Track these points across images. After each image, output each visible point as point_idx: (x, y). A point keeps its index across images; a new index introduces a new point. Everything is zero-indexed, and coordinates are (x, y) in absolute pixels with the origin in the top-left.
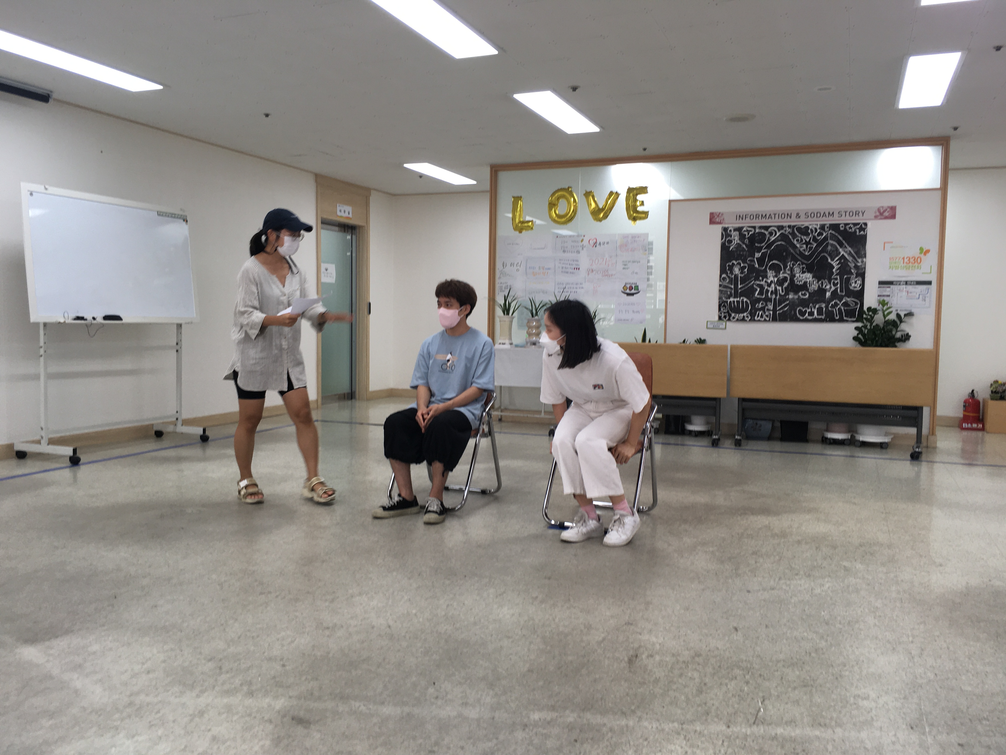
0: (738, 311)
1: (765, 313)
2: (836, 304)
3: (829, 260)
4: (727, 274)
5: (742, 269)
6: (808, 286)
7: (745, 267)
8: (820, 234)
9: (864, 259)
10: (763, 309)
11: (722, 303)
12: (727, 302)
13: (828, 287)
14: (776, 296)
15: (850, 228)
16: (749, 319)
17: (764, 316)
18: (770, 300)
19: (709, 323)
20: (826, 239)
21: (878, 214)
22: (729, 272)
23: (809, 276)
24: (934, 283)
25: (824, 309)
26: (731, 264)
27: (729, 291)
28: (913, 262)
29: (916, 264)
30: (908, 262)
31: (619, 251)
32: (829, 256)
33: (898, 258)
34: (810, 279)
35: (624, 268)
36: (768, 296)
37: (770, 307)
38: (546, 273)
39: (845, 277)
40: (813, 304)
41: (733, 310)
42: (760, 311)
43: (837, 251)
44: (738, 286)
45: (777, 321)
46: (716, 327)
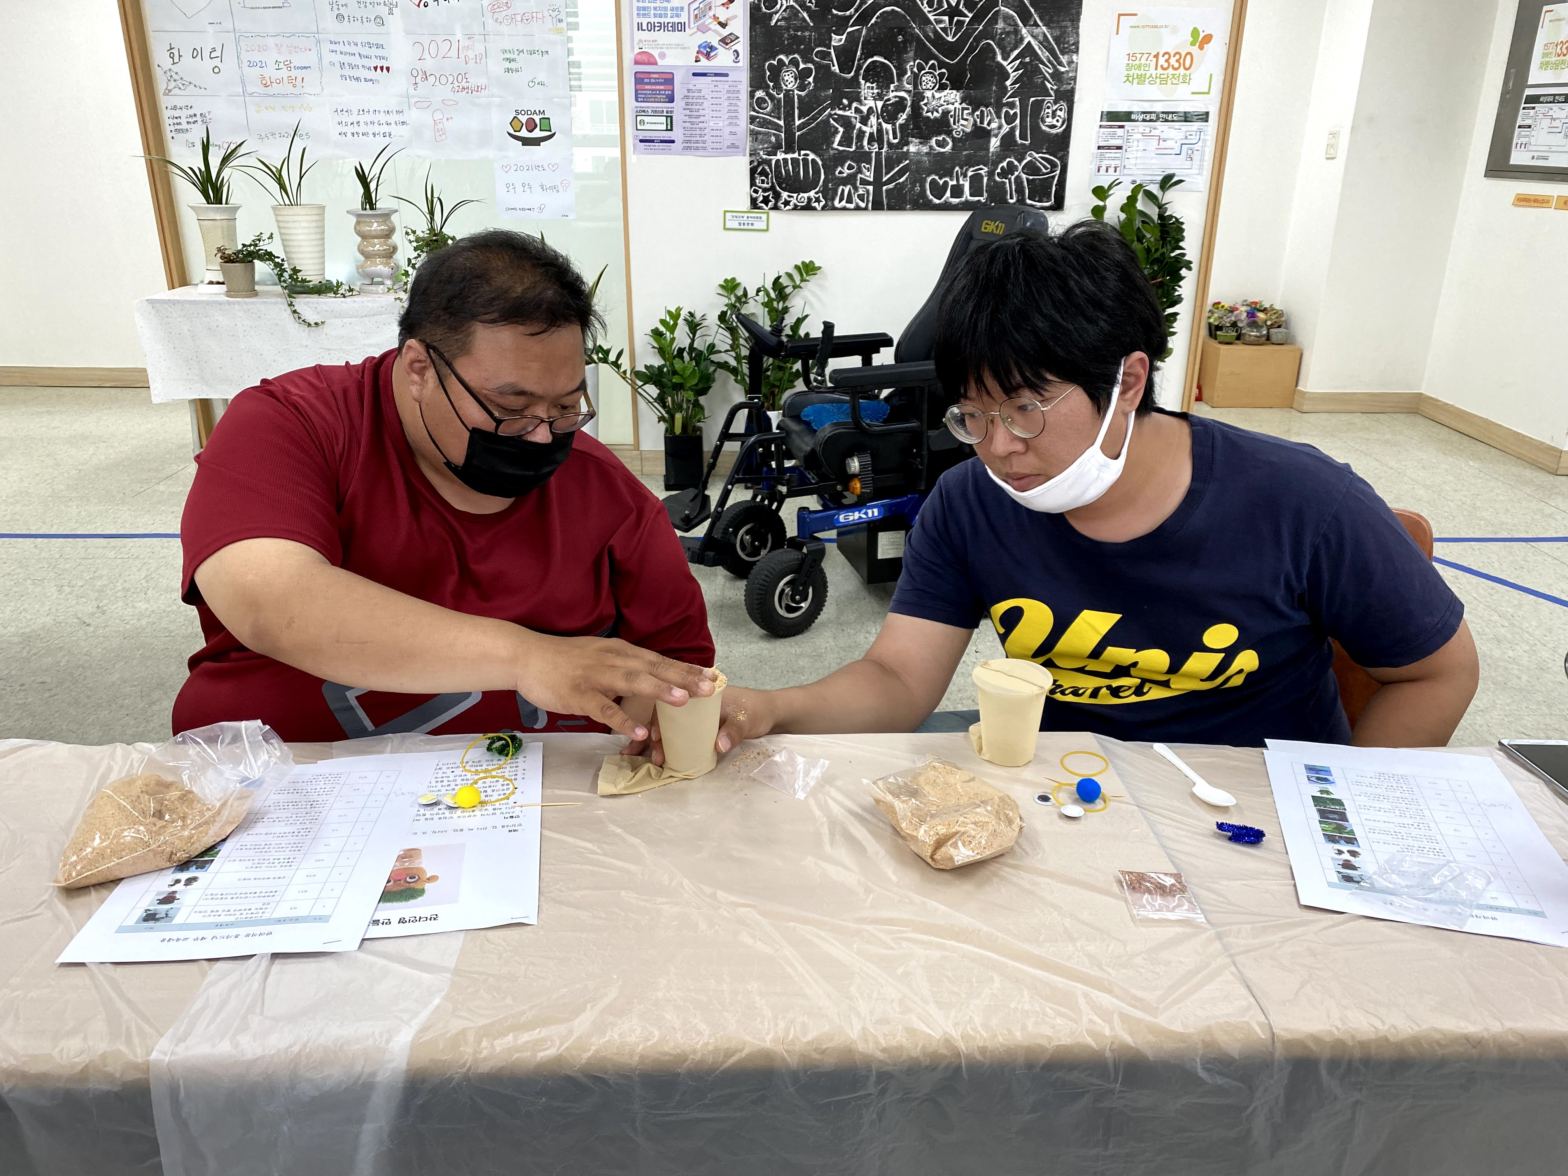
0: (796, 185)
1: (856, 189)
2: (1011, 168)
3: (999, 58)
4: (766, 88)
5: (803, 75)
6: (952, 120)
7: (807, 73)
9: (1074, 57)
10: (850, 180)
11: (759, 164)
12: (771, 160)
13: (994, 125)
14: (881, 148)
16: (822, 204)
17: (855, 198)
18: (865, 157)
19: (727, 214)
22: (771, 84)
23: (953, 96)
24: (1213, 118)
25: (985, 179)
26: (775, 63)
27: (774, 134)
28: (1176, 65)
29: (1182, 71)
30: (1166, 65)
31: (489, 21)
32: (999, 47)
33: (1146, 56)
34: (957, 105)
35: (508, 70)
36: (862, 147)
37: (868, 174)
38: (299, 79)
39: (1032, 99)
40: (961, 168)
41: (782, 183)
42: (845, 185)
43: (1016, 35)
44: (794, 120)
45: (883, 209)
46: (746, 227)
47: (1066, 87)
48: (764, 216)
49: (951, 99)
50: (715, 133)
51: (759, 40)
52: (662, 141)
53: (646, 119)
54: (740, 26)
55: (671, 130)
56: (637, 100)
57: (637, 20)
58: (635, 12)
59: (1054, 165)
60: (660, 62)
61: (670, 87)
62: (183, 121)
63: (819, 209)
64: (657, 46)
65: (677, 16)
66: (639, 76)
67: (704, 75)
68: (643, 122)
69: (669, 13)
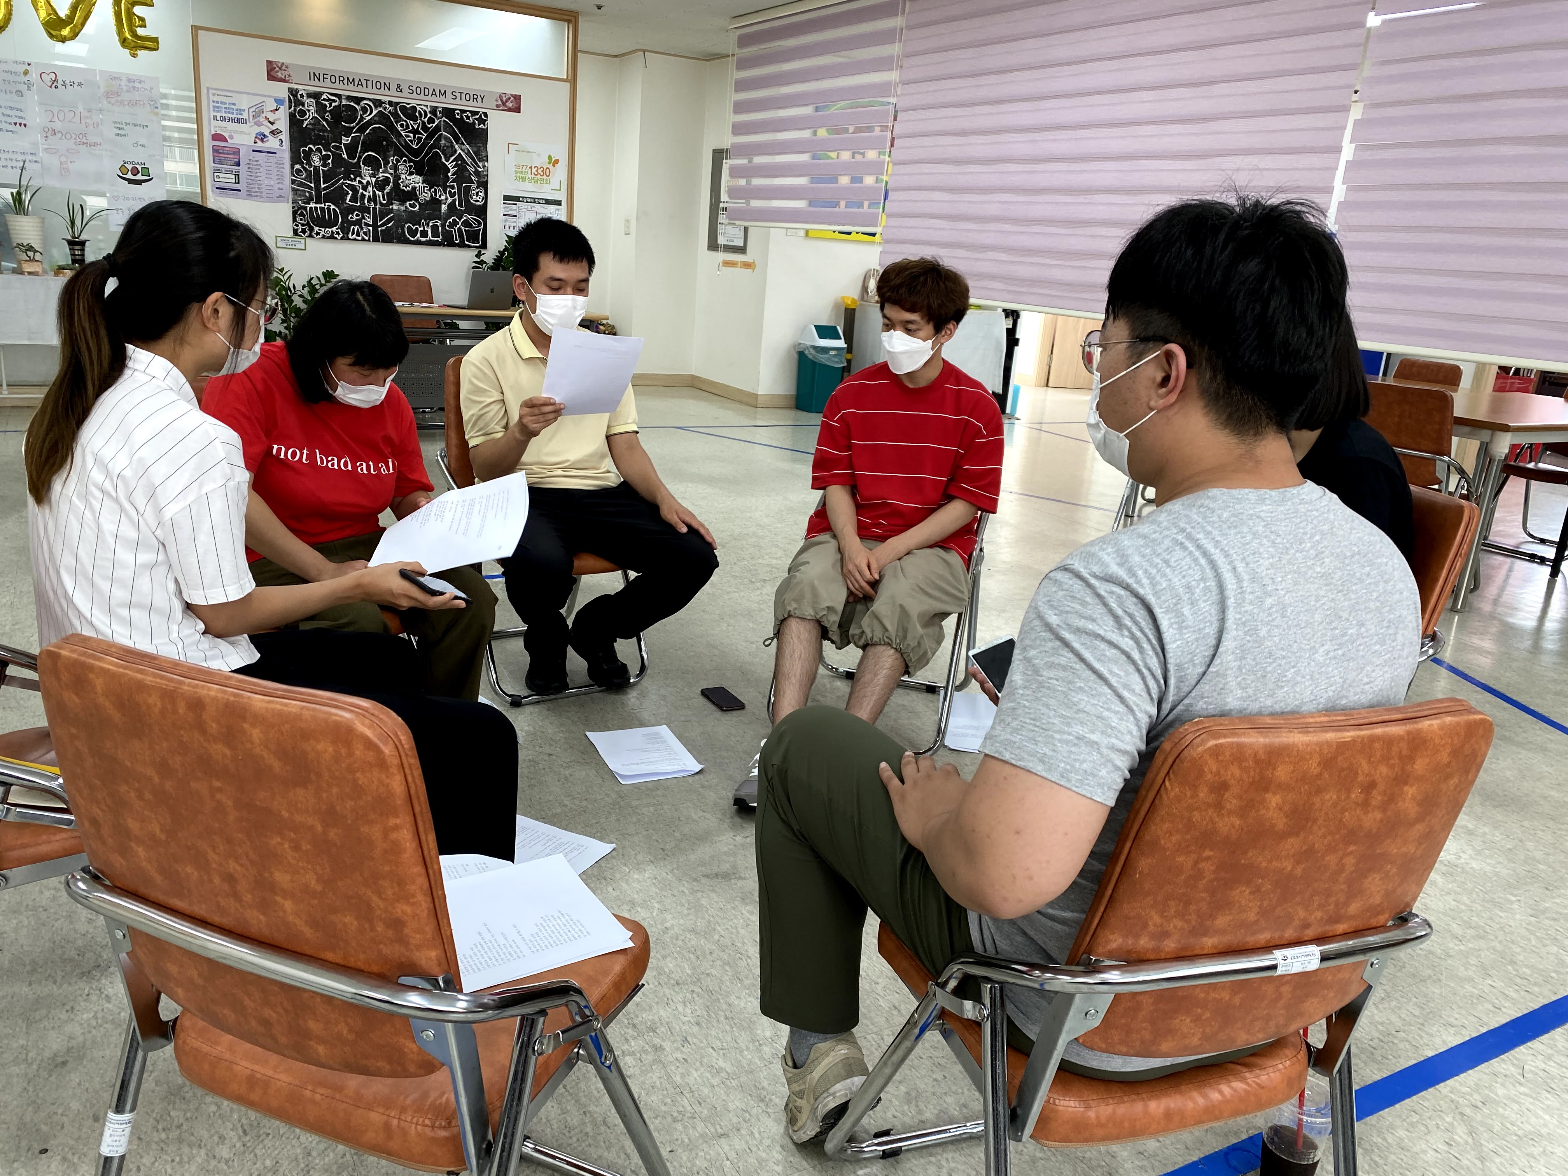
0: (323, 223)
1: (362, 229)
2: (455, 223)
3: (443, 160)
4: (301, 164)
5: (324, 158)
6: (418, 193)
7: (328, 157)
8: (431, 121)
9: (486, 164)
10: (358, 223)
11: (299, 209)
12: (306, 207)
13: (443, 198)
14: (376, 205)
15: (468, 117)
16: (341, 236)
17: (362, 234)
18: (367, 210)
19: (279, 239)
20: (437, 129)
21: (500, 103)
22: (305, 162)
23: (418, 179)
24: (564, 203)
25: (440, 228)
26: (307, 149)
27: (308, 192)
28: (542, 174)
29: (545, 177)
30: (536, 173)
31: (104, 102)
32: (443, 155)
33: (525, 167)
34: (420, 184)
35: (118, 135)
36: (364, 204)
37: (369, 220)
39: (464, 185)
40: (426, 221)
41: (315, 221)
42: (355, 226)
43: (452, 148)
44: (320, 185)
45: (379, 242)
46: (291, 246)
47: (482, 180)
48: (303, 241)
49: (416, 181)
50: (268, 188)
51: (296, 135)
52: (232, 190)
53: (221, 175)
54: (283, 123)
55: (238, 183)
56: (215, 163)
57: (212, 114)
58: (212, 108)
59: (479, 223)
60: (230, 141)
61: (237, 157)
63: (339, 238)
64: (227, 131)
65: (241, 114)
66: (215, 148)
67: (260, 151)
68: (218, 177)
69: (235, 112)
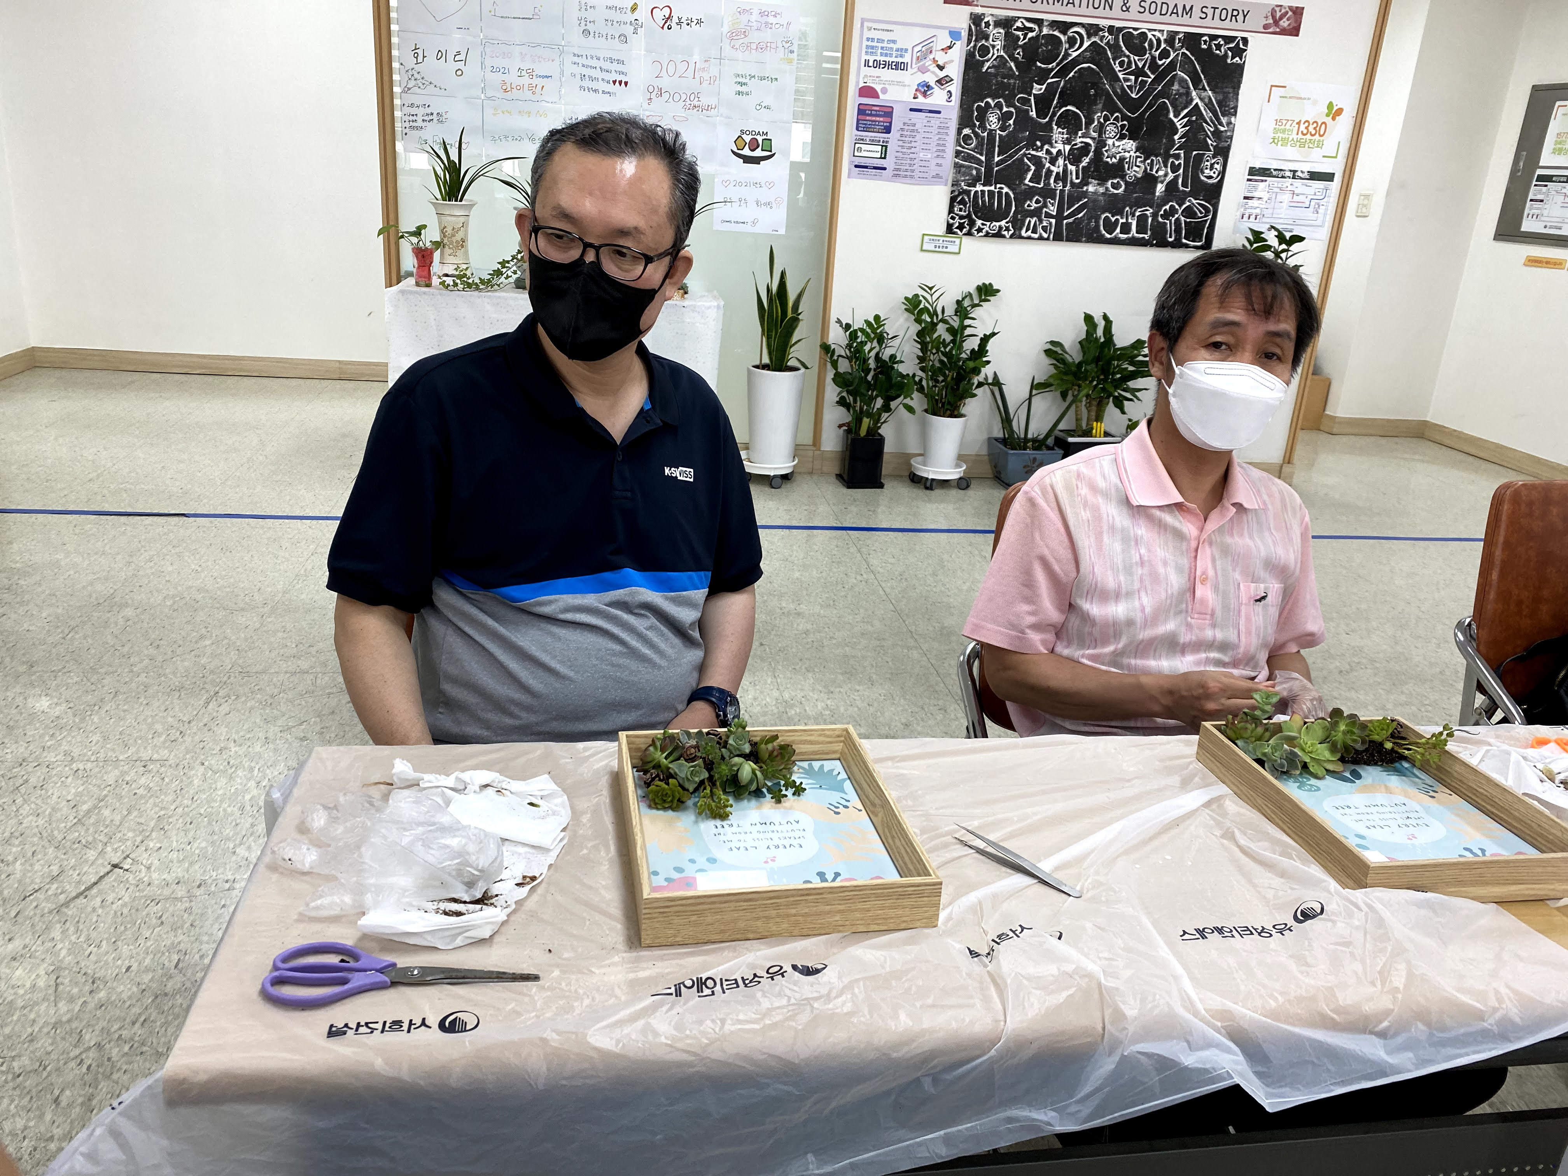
0: (990, 215)
1: (1041, 221)
2: (1173, 211)
3: (1171, 115)
4: (972, 126)
5: (1005, 117)
6: (1126, 166)
7: (1008, 115)
8: (1164, 54)
9: (1233, 119)
10: (1037, 213)
11: (959, 194)
12: (970, 191)
13: (1161, 173)
14: (1064, 186)
15: (1218, 47)
16: (1011, 233)
17: (1040, 230)
18: (1051, 194)
19: (926, 238)
20: (1172, 66)
21: (1271, 21)
22: (978, 123)
23: (1129, 145)
24: (1338, 178)
25: (1150, 219)
26: (983, 105)
27: (976, 168)
28: (1313, 132)
29: (1317, 137)
30: (1305, 132)
31: (727, 47)
32: (1173, 107)
33: (1290, 122)
34: (1132, 153)
35: (739, 93)
36: (1049, 184)
37: (1052, 208)
38: (539, 87)
39: (1195, 153)
40: (1131, 208)
41: (978, 212)
42: (1032, 217)
43: (1187, 97)
44: (994, 157)
45: (1062, 240)
46: (941, 249)
47: (1222, 144)
49: (1127, 148)
50: (923, 164)
51: (971, 84)
52: (875, 168)
53: (864, 147)
54: (955, 70)
55: (885, 158)
56: (857, 129)
57: (865, 57)
58: (864, 50)
59: (1207, 211)
60: (881, 96)
61: (889, 120)
62: (419, 119)
63: (1008, 237)
64: (881, 82)
65: (901, 56)
66: (861, 107)
67: (920, 111)
68: (860, 149)
69: (894, 53)
